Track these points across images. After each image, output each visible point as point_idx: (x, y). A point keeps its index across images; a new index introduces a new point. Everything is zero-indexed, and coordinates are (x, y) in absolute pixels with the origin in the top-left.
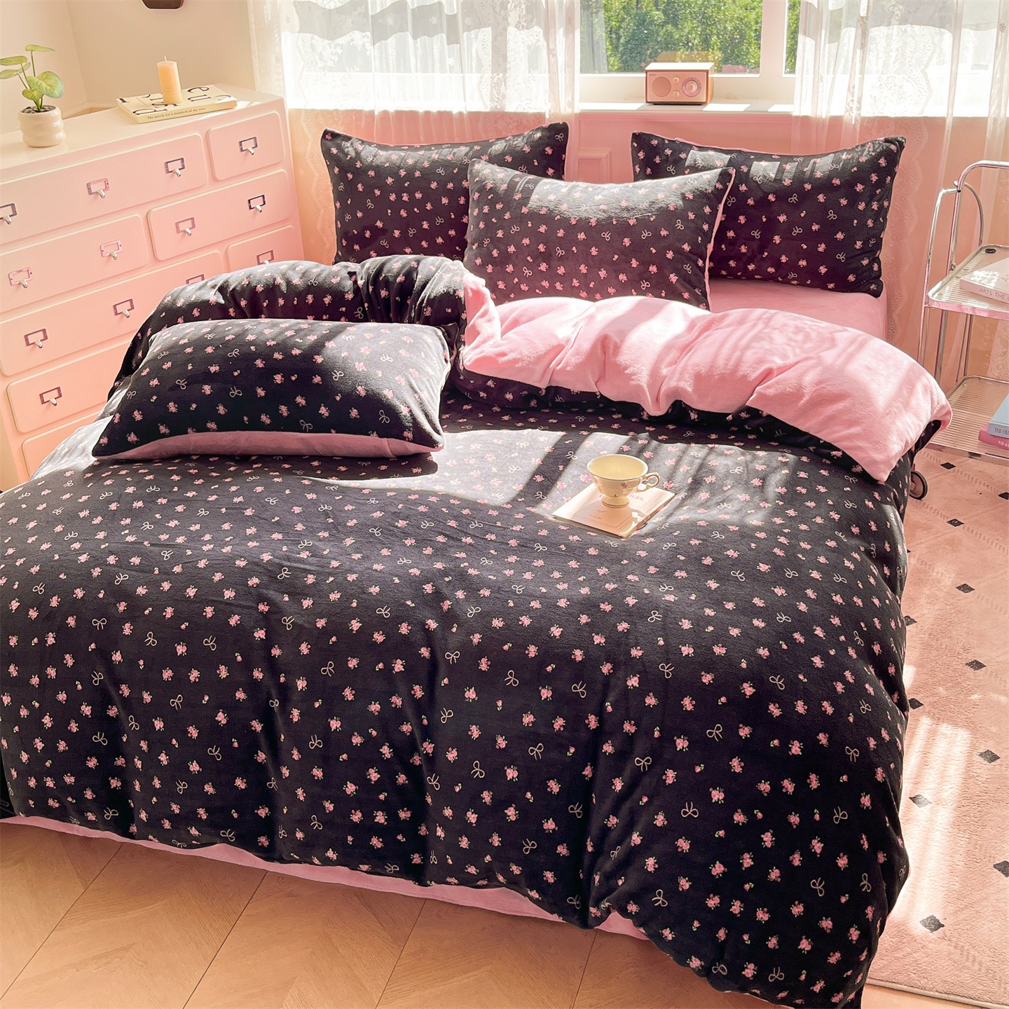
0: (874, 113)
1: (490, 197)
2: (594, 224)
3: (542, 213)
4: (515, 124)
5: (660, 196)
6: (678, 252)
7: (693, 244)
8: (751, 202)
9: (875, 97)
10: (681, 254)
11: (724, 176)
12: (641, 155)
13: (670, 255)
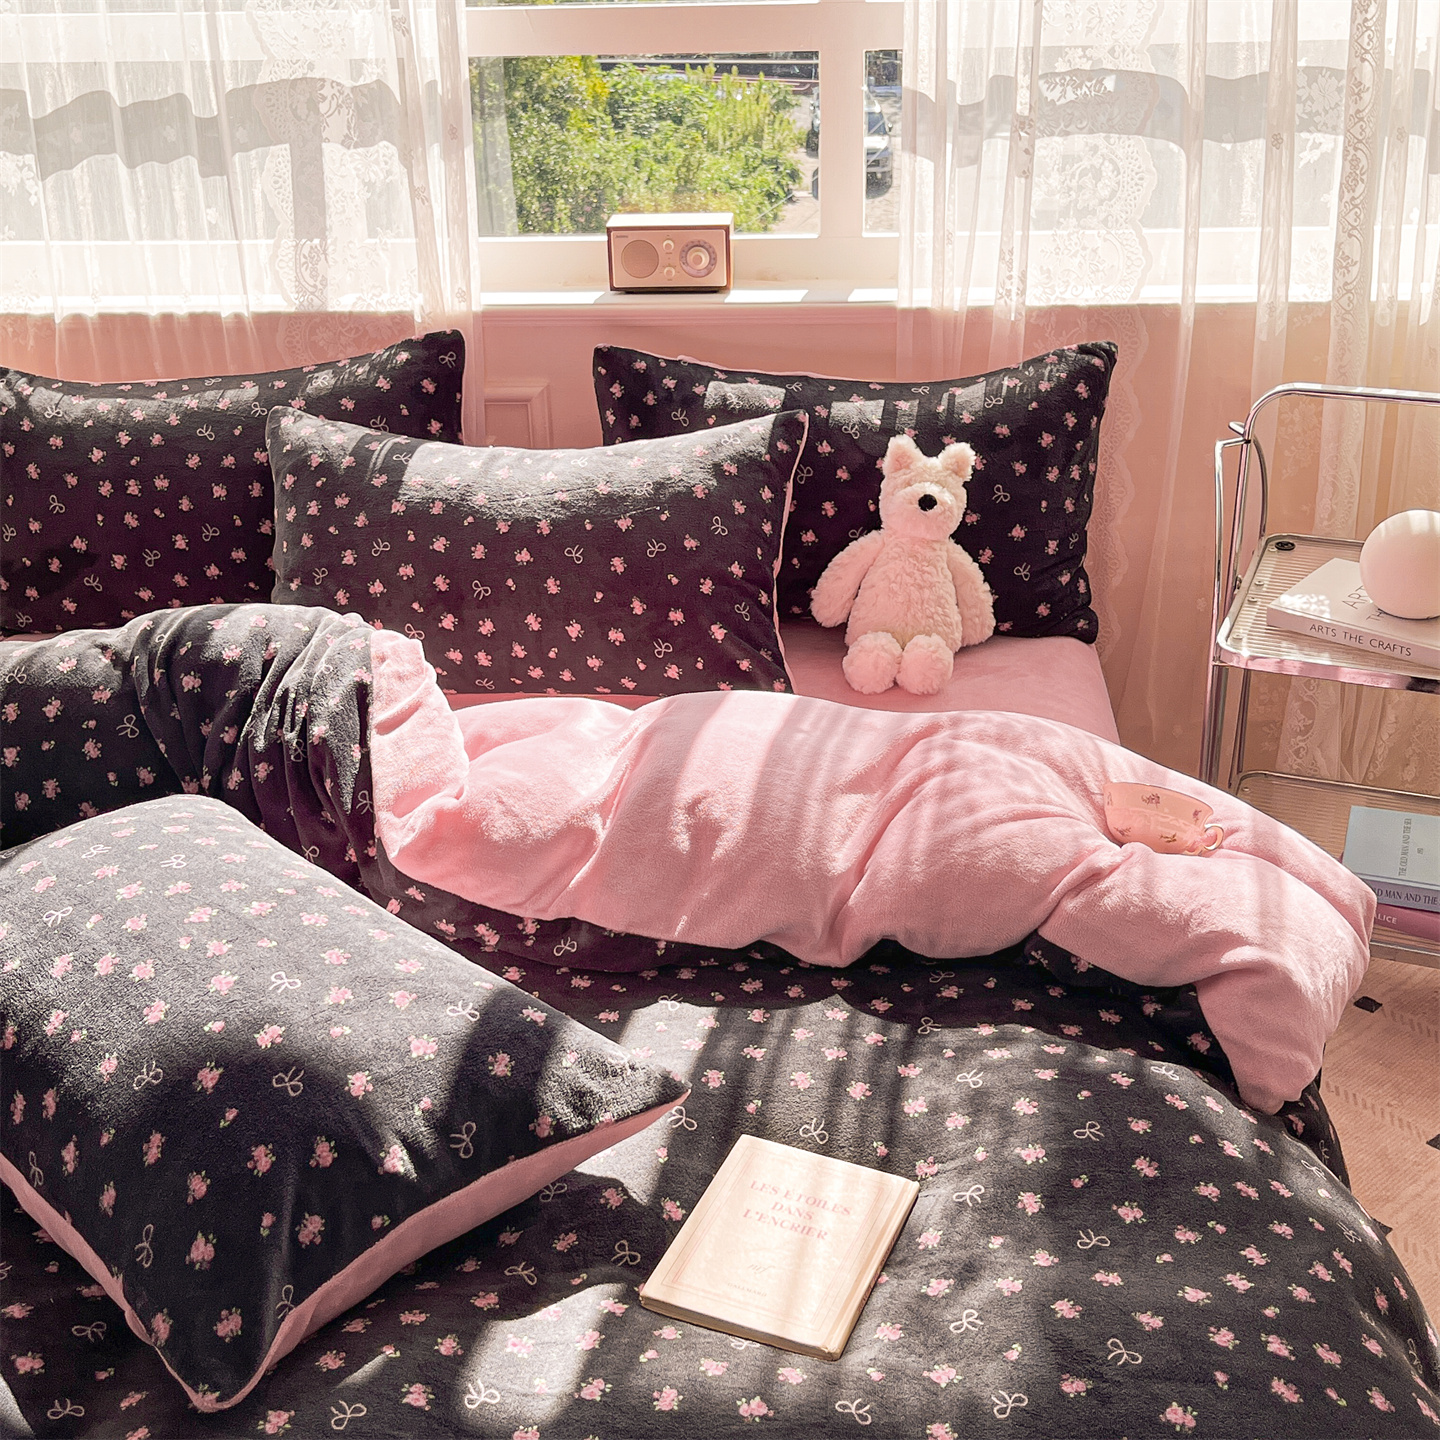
0: (1048, 299)
1: (319, 483)
2: (546, 532)
3: (435, 511)
4: (352, 336)
5: (674, 471)
6: (722, 579)
7: (749, 563)
8: (843, 474)
9: (1049, 270)
10: (728, 584)
11: (786, 427)
12: (616, 390)
13: (707, 587)
